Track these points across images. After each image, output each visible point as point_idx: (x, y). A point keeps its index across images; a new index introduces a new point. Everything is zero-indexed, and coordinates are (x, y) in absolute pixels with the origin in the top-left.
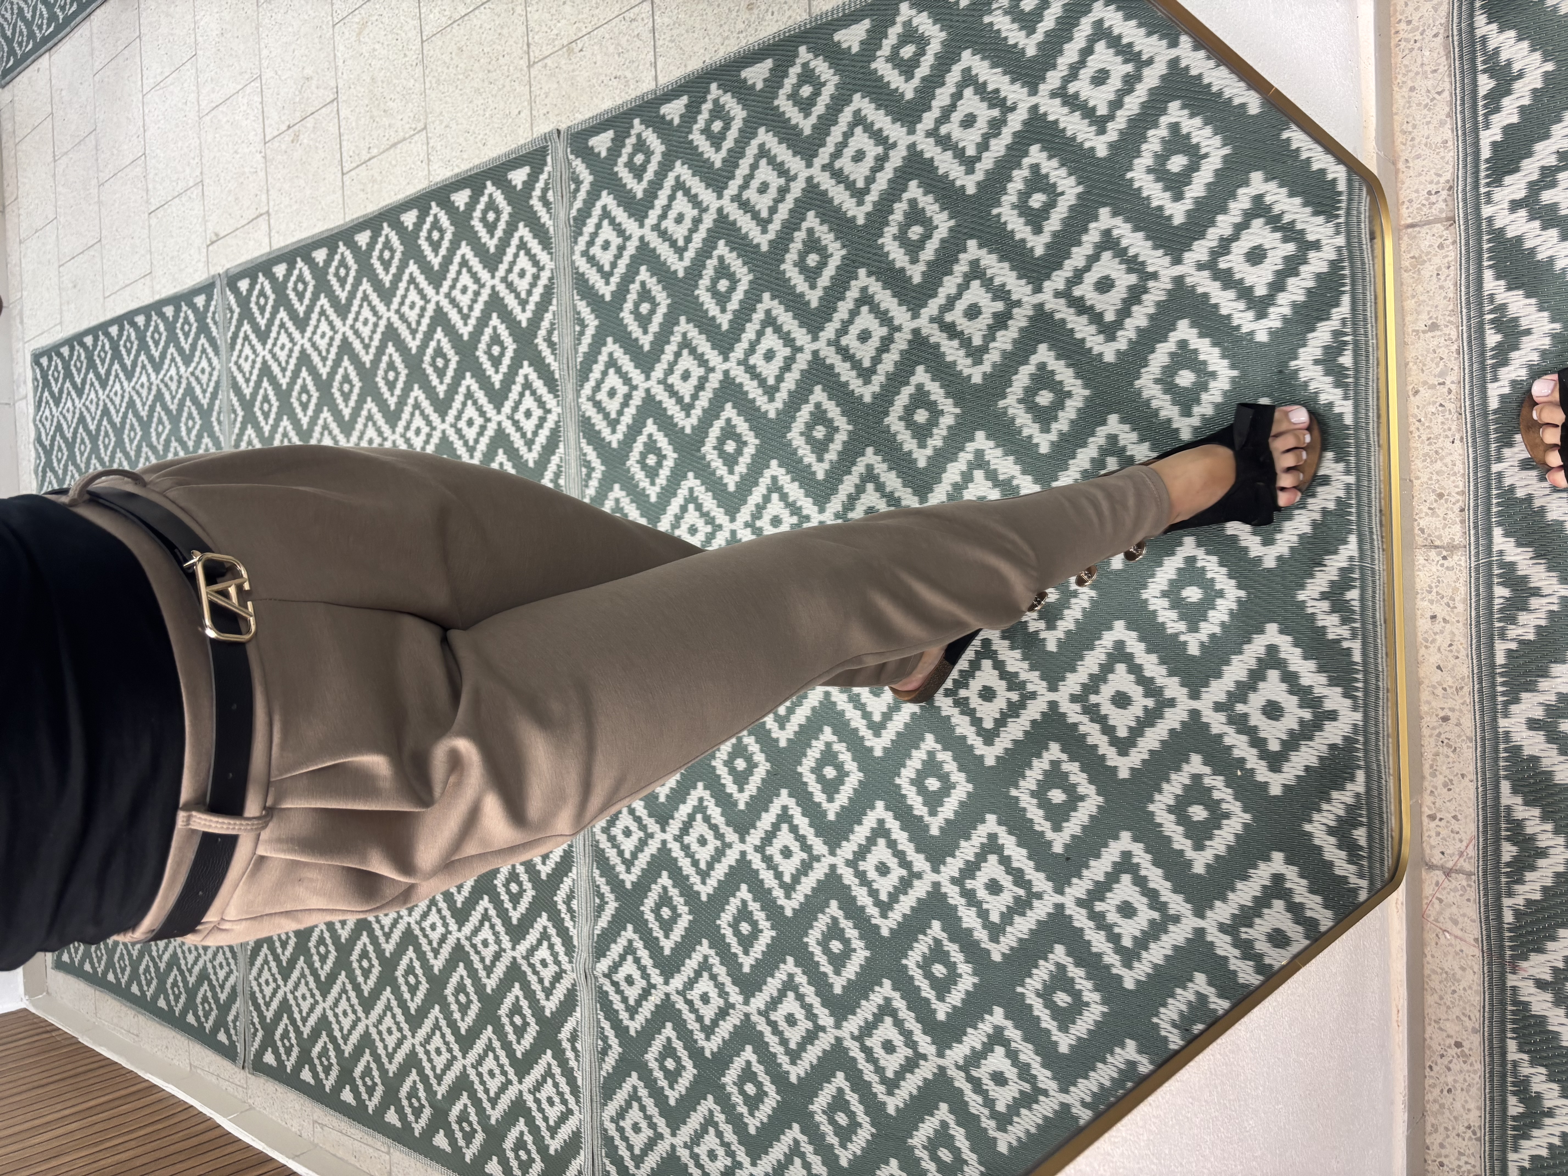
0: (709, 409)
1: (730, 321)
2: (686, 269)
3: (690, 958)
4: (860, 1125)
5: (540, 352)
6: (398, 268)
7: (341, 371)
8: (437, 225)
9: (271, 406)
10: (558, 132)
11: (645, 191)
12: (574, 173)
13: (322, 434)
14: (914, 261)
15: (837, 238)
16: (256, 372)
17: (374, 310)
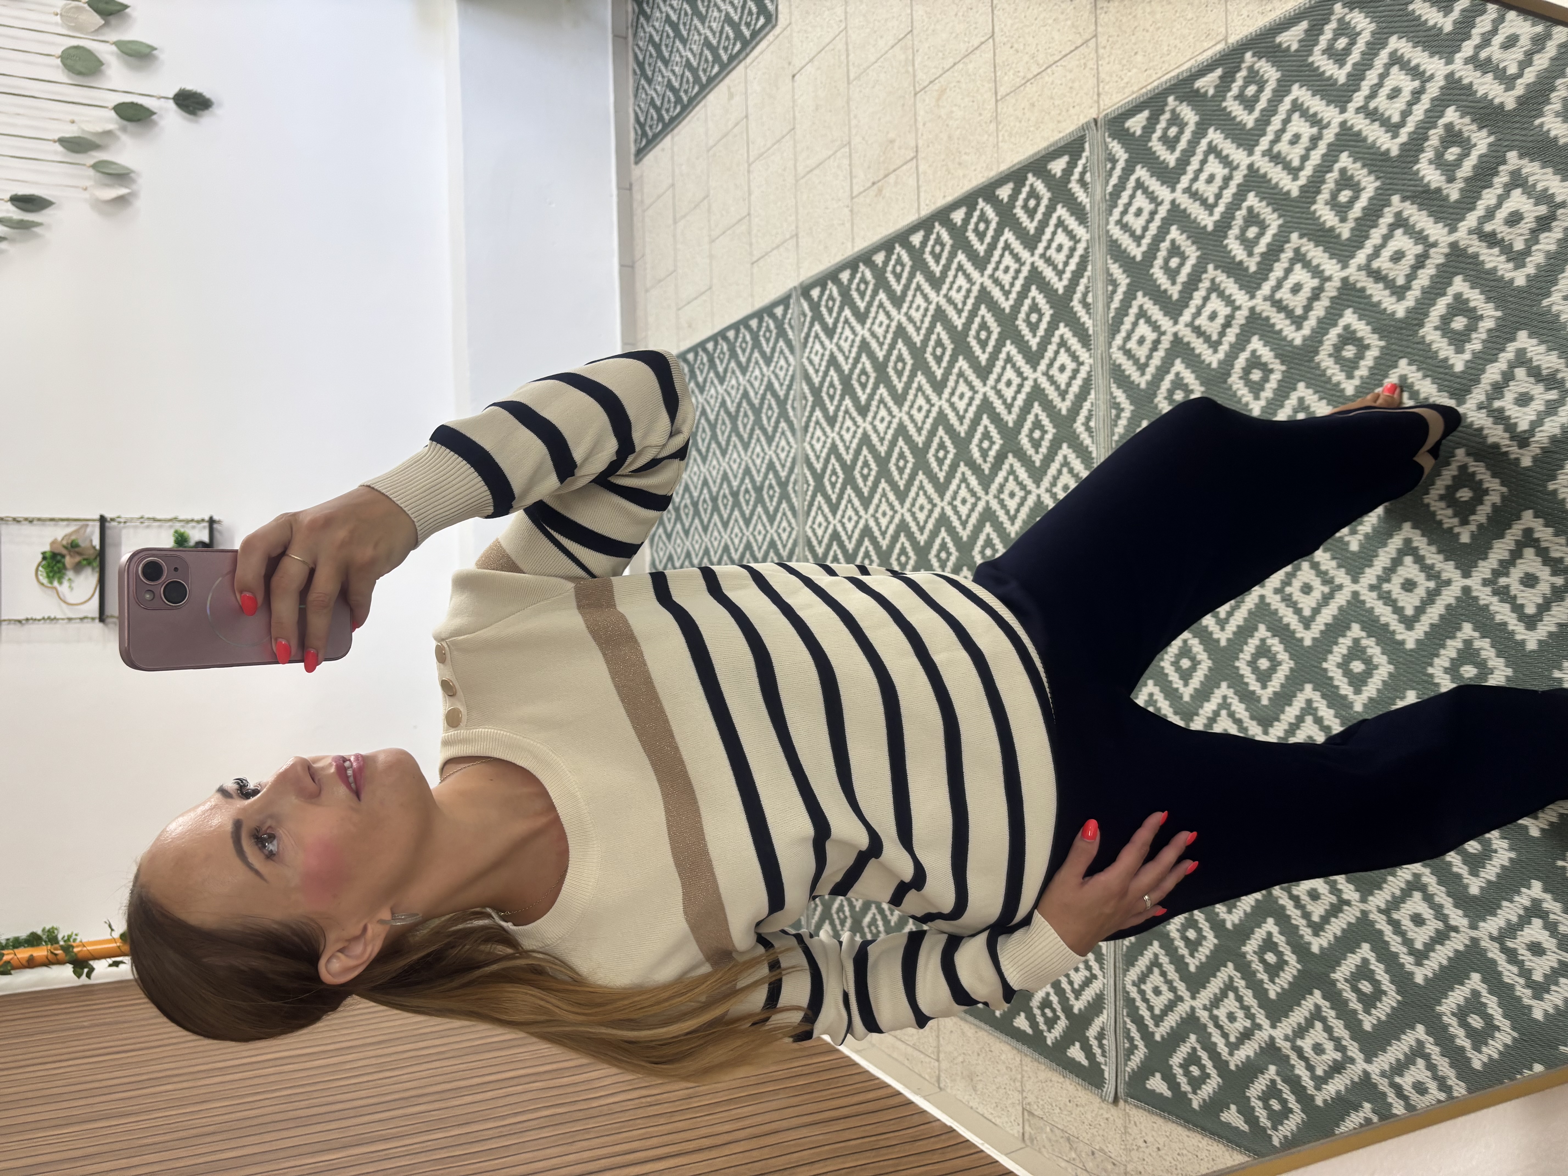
0: (1236, 343)
2: (1216, 222)
4: (1385, 993)
6: (947, 259)
7: (895, 352)
8: (983, 218)
9: (835, 389)
10: (1095, 121)
11: (1178, 160)
12: (1110, 154)
13: (878, 407)
14: (1451, 180)
15: (1370, 173)
16: (824, 363)
17: (925, 297)
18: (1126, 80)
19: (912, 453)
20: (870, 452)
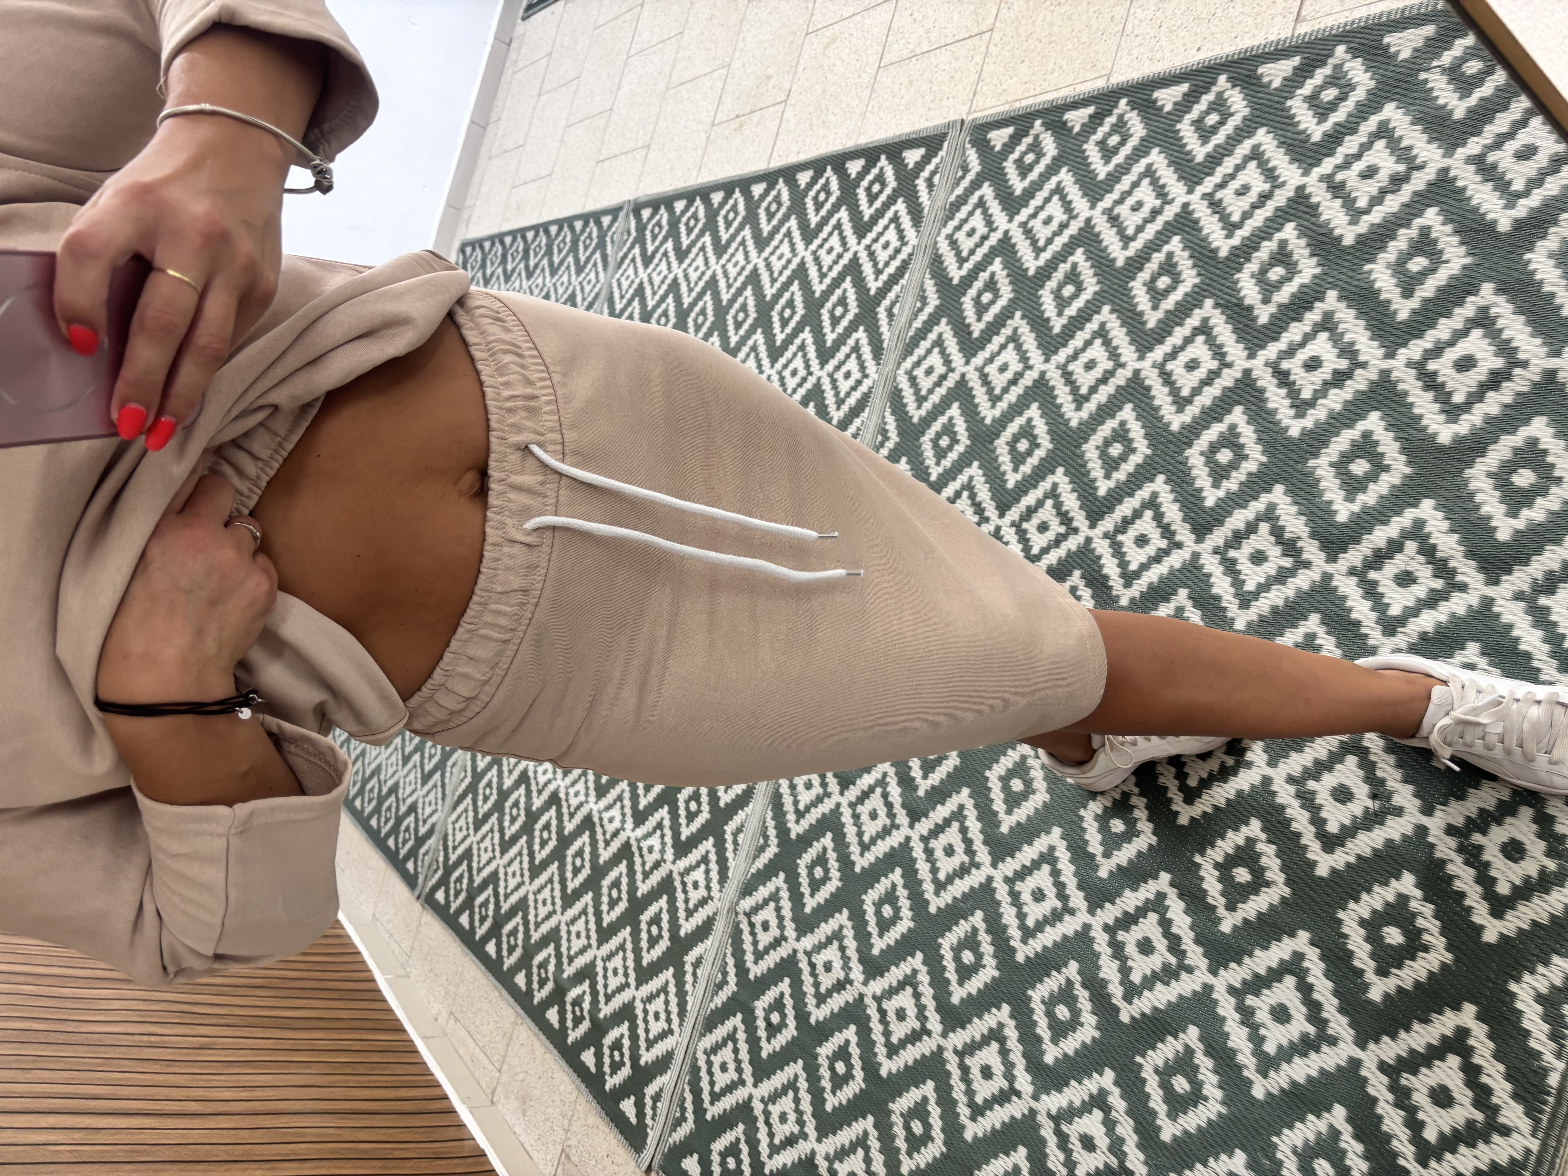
0: (1016, 404)
1: (1064, 326)
2: (1038, 268)
3: (826, 922)
4: (932, 1140)
5: (878, 320)
6: (780, 221)
10: (963, 121)
11: (1024, 189)
12: (965, 161)
14: (1266, 301)
15: (1194, 266)
16: (631, 291)
17: (746, 254)
18: (1005, 87)
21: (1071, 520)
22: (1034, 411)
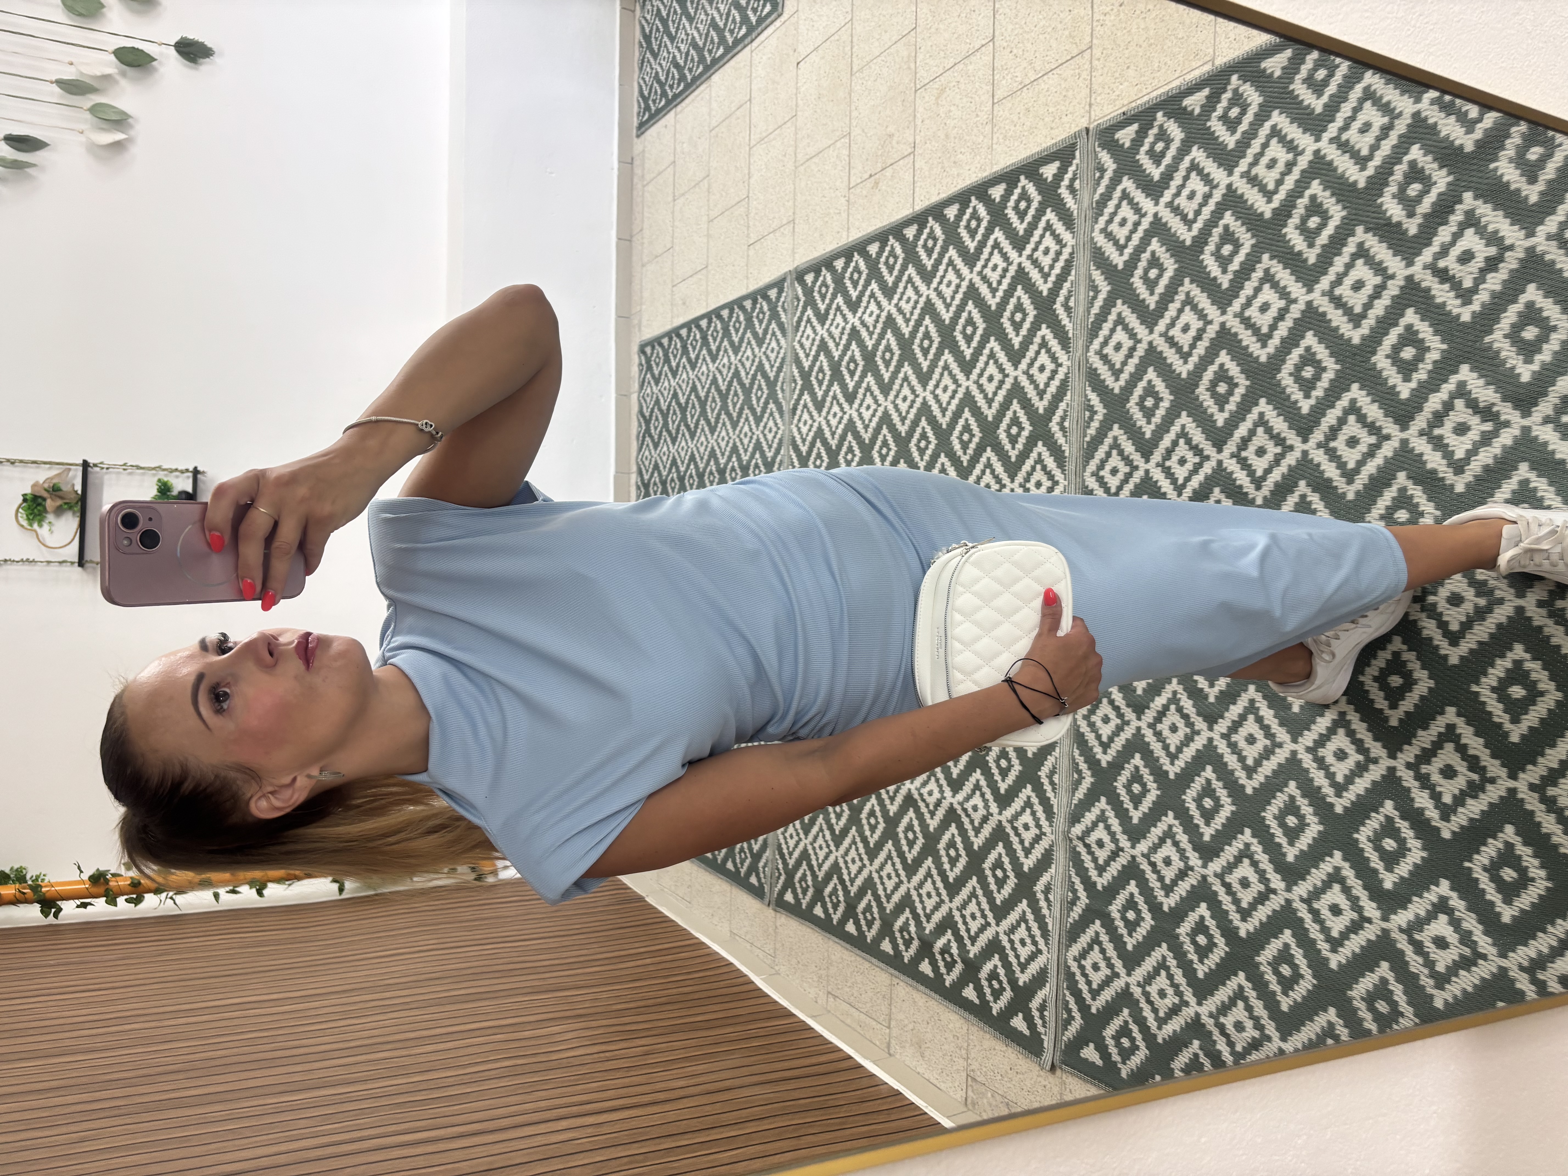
0: (1205, 356)
1: (1231, 281)
2: (1194, 238)
3: (1156, 827)
4: (1302, 977)
5: (1057, 316)
6: (939, 254)
7: (884, 342)
8: (975, 215)
9: (824, 375)
10: (1087, 130)
11: (1162, 174)
12: (1099, 163)
13: (865, 395)
14: (1411, 215)
15: (1338, 202)
16: (815, 348)
17: (916, 290)
18: (1117, 93)
19: (895, 441)
20: (855, 439)
21: (1284, 439)
22: (1224, 357)
